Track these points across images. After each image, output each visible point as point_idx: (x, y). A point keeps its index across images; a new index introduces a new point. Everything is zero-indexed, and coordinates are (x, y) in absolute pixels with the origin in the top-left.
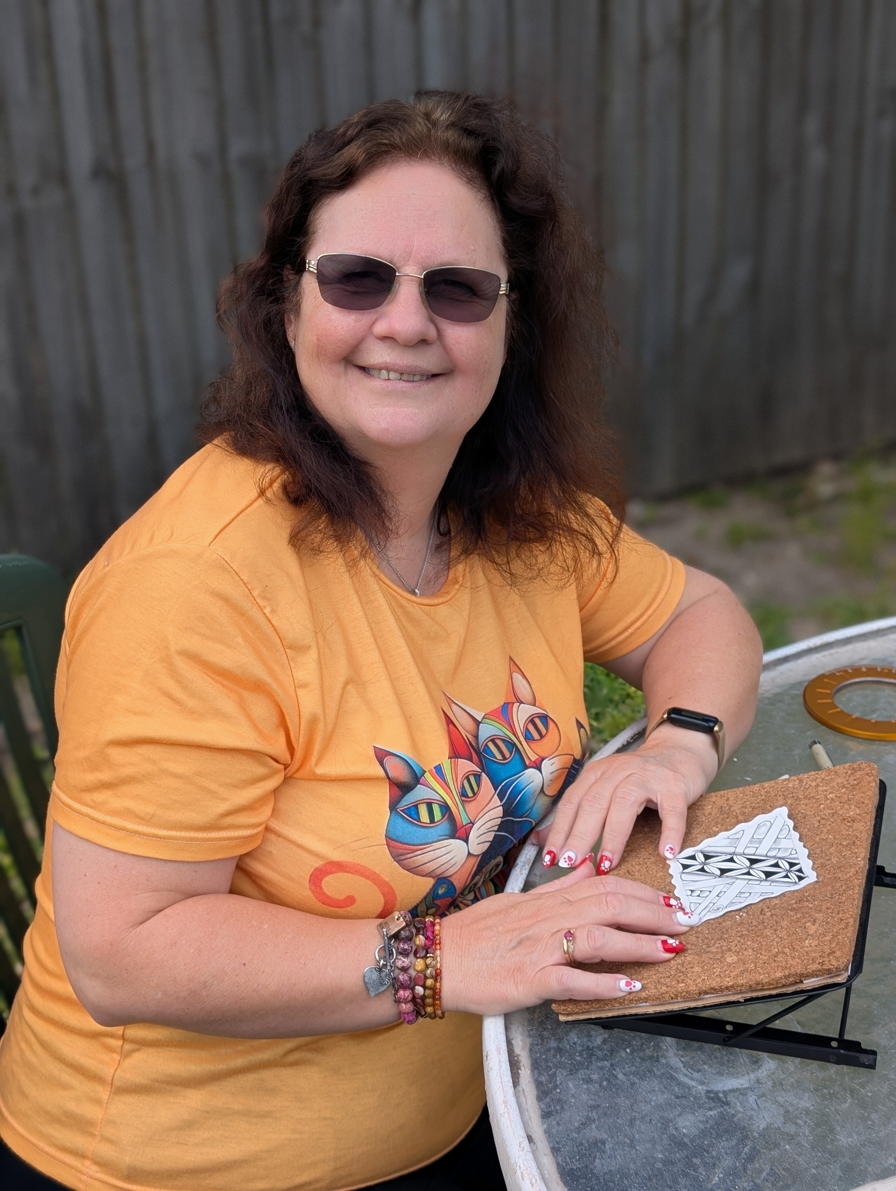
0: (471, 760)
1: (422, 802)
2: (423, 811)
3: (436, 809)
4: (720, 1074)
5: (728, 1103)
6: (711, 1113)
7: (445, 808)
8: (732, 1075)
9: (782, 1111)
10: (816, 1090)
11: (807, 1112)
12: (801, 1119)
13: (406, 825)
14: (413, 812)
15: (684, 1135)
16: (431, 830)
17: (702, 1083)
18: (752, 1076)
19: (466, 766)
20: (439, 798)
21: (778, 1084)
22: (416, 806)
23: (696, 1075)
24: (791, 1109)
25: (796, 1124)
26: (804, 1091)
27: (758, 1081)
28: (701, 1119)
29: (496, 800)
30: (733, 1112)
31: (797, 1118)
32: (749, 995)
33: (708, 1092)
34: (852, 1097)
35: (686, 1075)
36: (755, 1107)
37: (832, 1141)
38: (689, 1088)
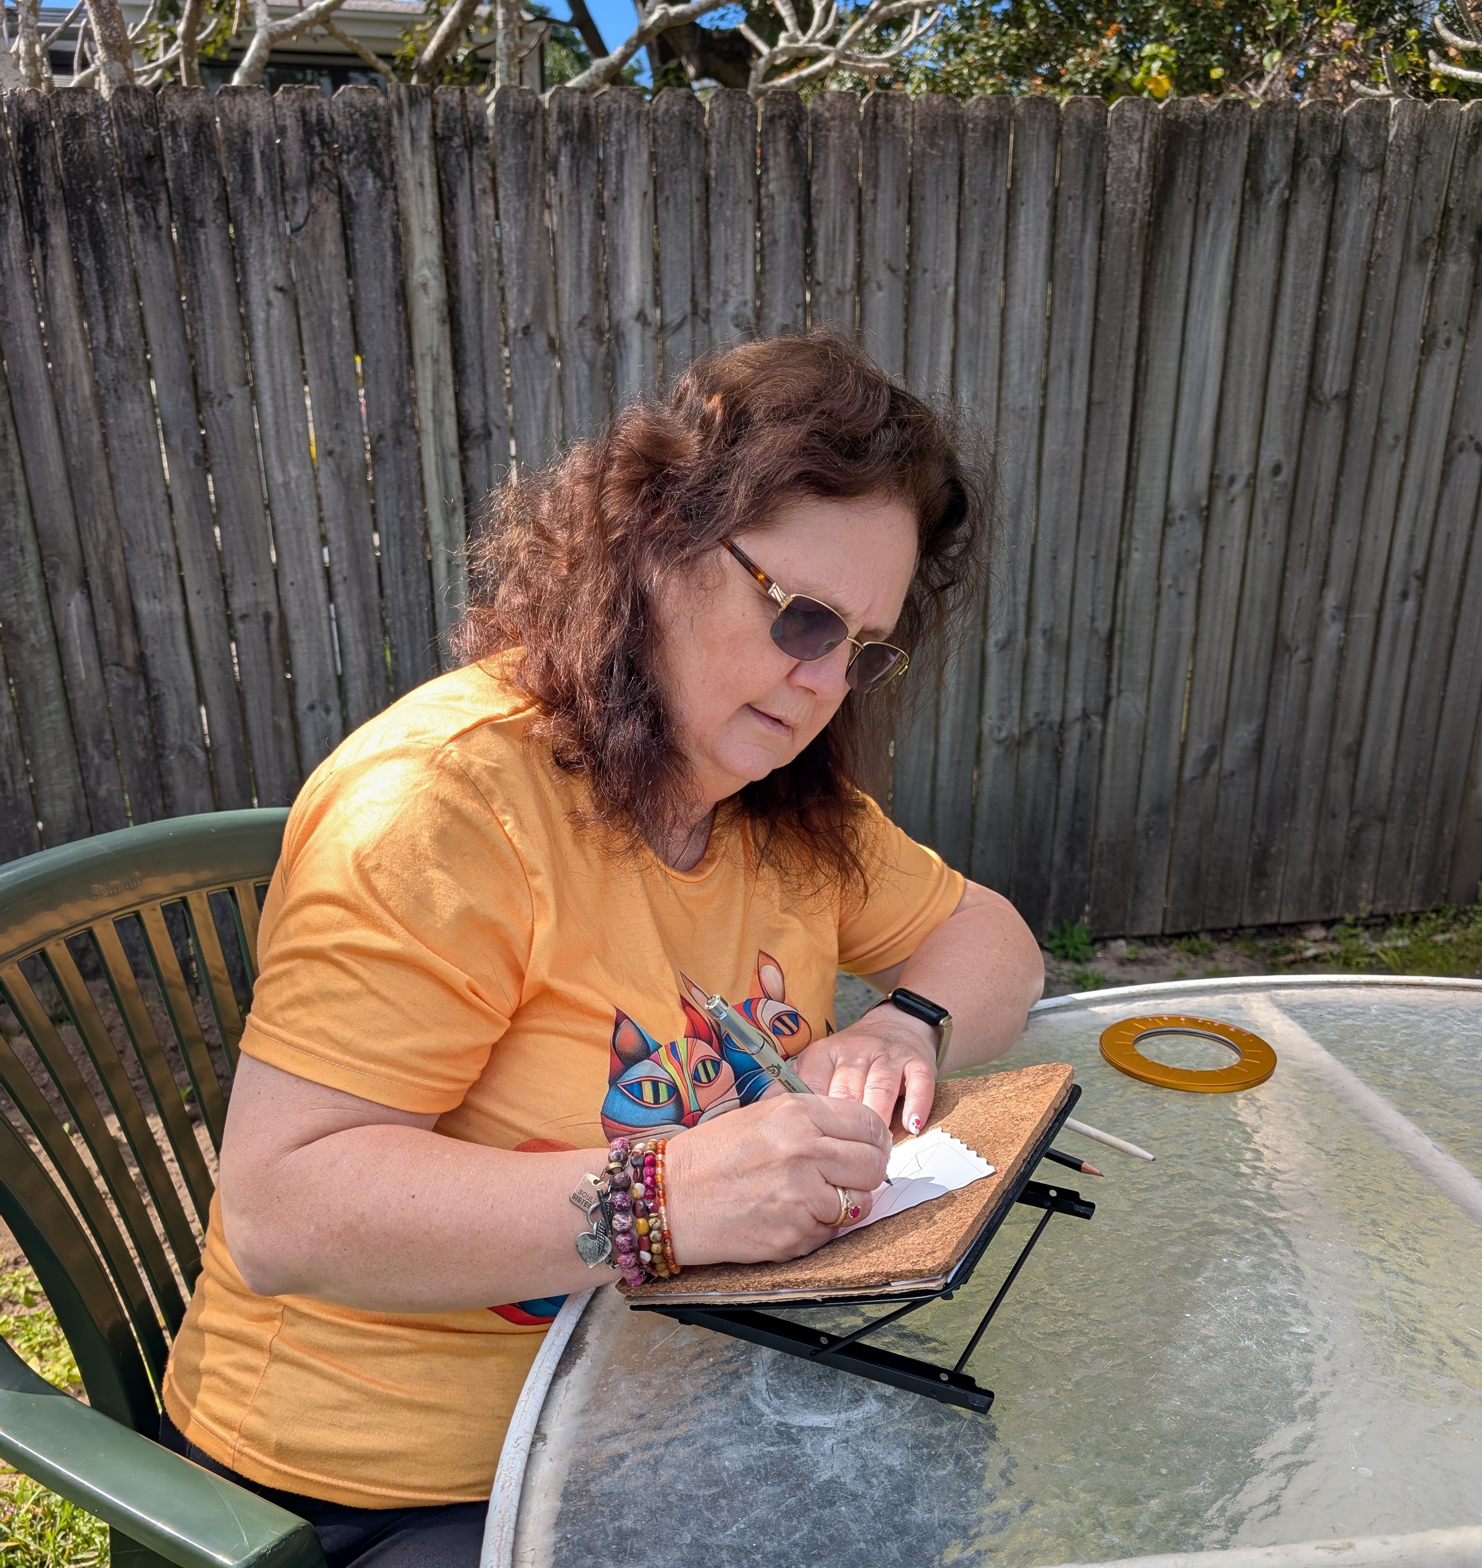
0: (710, 1044)
1: (648, 1078)
2: (647, 1088)
3: (663, 1089)
4: (806, 1406)
5: (797, 1442)
6: (771, 1449)
7: (673, 1089)
8: (819, 1410)
9: (859, 1463)
10: (914, 1447)
11: (891, 1471)
12: (877, 1477)
13: (626, 1103)
14: (636, 1089)
15: (725, 1468)
16: (655, 1112)
17: (778, 1412)
18: (843, 1416)
19: (704, 1049)
20: (667, 1077)
21: (871, 1432)
22: (640, 1083)
23: (776, 1402)
24: (871, 1463)
25: (868, 1482)
26: (898, 1445)
27: (848, 1423)
28: (754, 1453)
29: (734, 1091)
30: (798, 1453)
31: (874, 1475)
32: (827, 1294)
33: (780, 1424)
34: (956, 1464)
35: (763, 1400)
36: (829, 1452)
37: (905, 1512)
38: (762, 1415)
